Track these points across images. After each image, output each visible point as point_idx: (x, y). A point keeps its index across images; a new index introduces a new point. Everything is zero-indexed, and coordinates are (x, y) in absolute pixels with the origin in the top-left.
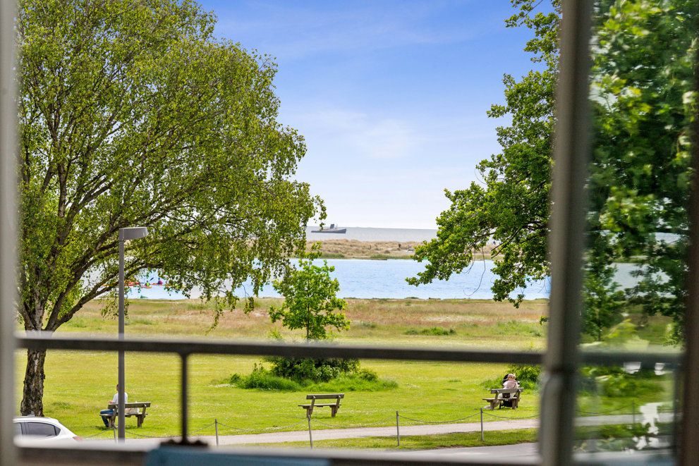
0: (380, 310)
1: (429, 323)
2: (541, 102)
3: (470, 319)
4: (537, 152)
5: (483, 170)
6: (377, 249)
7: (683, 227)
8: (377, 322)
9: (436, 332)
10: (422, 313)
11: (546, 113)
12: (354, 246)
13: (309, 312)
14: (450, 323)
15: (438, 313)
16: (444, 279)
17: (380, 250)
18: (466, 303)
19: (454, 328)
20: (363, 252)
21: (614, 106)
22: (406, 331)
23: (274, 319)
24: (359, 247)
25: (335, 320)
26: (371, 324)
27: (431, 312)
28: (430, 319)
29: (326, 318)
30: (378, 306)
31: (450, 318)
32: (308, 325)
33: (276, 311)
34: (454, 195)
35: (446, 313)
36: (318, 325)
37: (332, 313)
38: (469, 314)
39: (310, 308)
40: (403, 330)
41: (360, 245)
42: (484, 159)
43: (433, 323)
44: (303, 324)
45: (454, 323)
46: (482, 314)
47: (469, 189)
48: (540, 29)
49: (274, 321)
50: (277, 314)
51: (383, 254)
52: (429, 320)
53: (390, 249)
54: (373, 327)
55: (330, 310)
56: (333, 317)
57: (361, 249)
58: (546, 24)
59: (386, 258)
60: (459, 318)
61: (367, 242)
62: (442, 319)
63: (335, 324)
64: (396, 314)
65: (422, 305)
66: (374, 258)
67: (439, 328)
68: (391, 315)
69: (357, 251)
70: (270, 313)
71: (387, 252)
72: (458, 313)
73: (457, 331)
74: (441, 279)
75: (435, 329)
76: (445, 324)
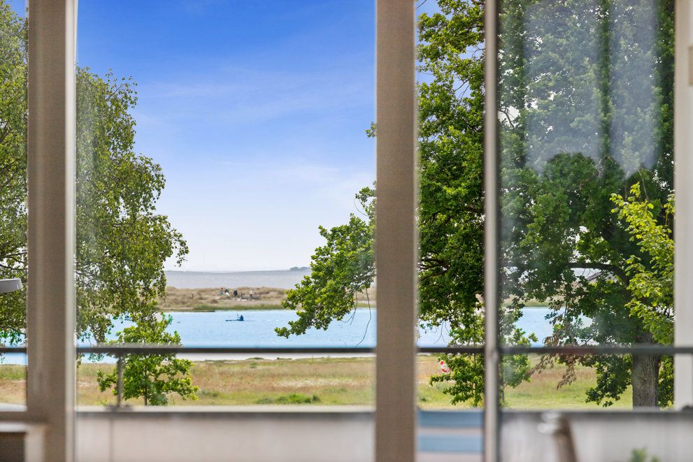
0: (221, 374)
1: (284, 389)
2: (429, 118)
3: (335, 382)
4: (428, 178)
5: (364, 199)
6: (201, 299)
7: (603, 261)
8: (220, 390)
9: (296, 399)
10: (273, 376)
11: (437, 132)
12: (171, 295)
13: (146, 377)
14: (312, 388)
15: (293, 376)
16: (322, 329)
17: (205, 299)
18: (326, 363)
19: (318, 394)
20: (183, 303)
21: (516, 120)
22: (256, 400)
23: (104, 386)
24: (178, 296)
25: (179, 386)
26: (212, 392)
27: (285, 375)
28: (285, 383)
29: (168, 385)
30: (217, 370)
31: (310, 382)
32: (145, 393)
33: (105, 378)
34: (331, 233)
35: (303, 376)
36: (159, 392)
37: (175, 377)
38: (334, 376)
39: (148, 372)
40: (253, 398)
41: (178, 293)
42: (365, 187)
43: (290, 389)
44: (140, 392)
45: (316, 388)
46: (349, 376)
47: (348, 225)
48: (424, 33)
49: (103, 389)
50: (107, 380)
51: (210, 305)
52: (283, 385)
53: (217, 298)
54: (215, 395)
55: (173, 374)
56: (176, 383)
57: (180, 298)
58: (431, 26)
59: (213, 310)
60: (321, 382)
61: (187, 290)
62: (300, 383)
63: (179, 391)
64: (241, 378)
65: (271, 367)
66: (197, 310)
67: (300, 395)
68: (236, 380)
69: (176, 302)
70: (99, 380)
71: (215, 301)
72: (319, 376)
73: (321, 398)
74: (318, 328)
75: (294, 396)
76: (303, 389)
